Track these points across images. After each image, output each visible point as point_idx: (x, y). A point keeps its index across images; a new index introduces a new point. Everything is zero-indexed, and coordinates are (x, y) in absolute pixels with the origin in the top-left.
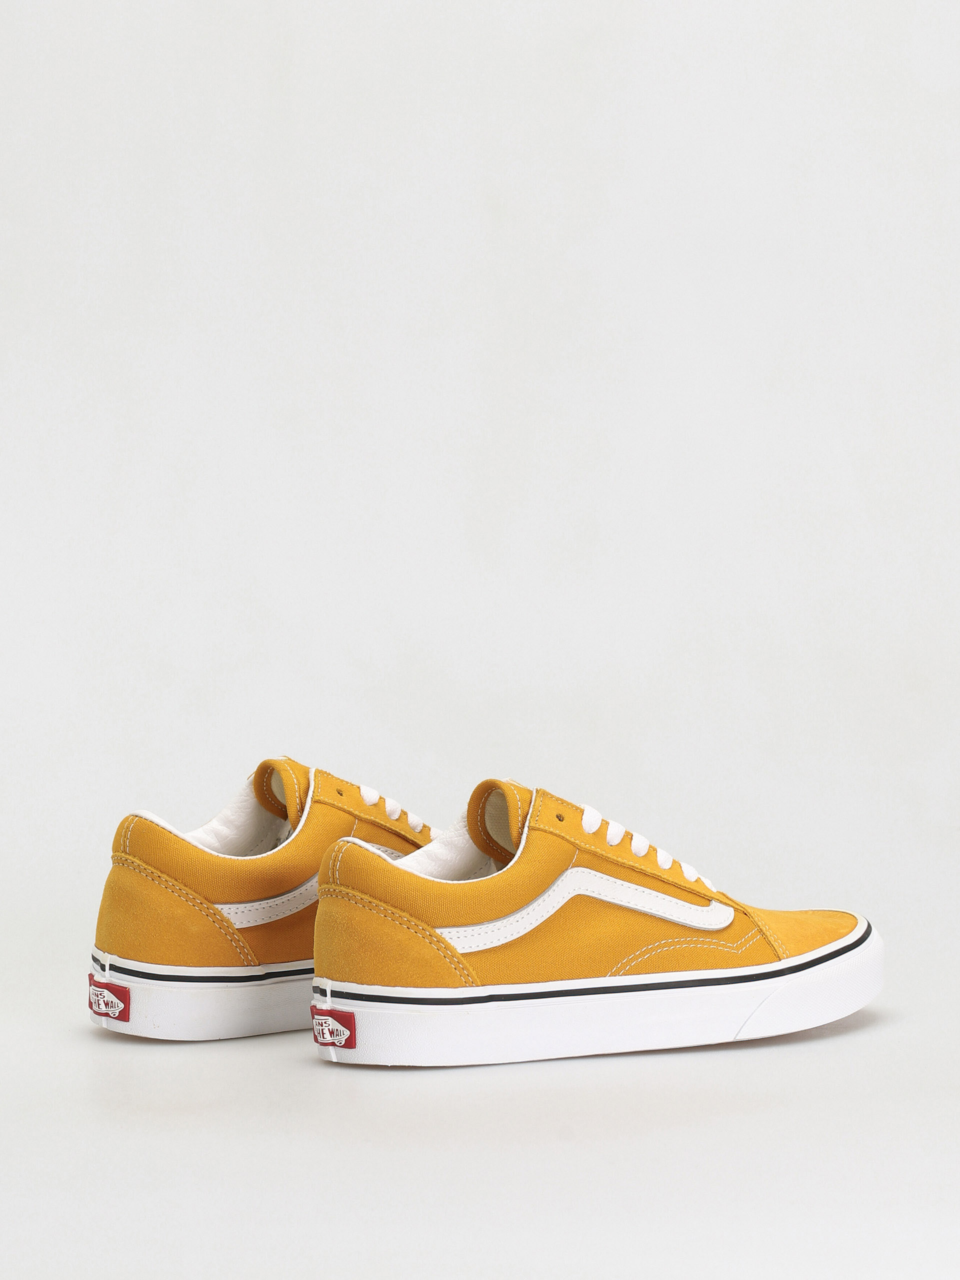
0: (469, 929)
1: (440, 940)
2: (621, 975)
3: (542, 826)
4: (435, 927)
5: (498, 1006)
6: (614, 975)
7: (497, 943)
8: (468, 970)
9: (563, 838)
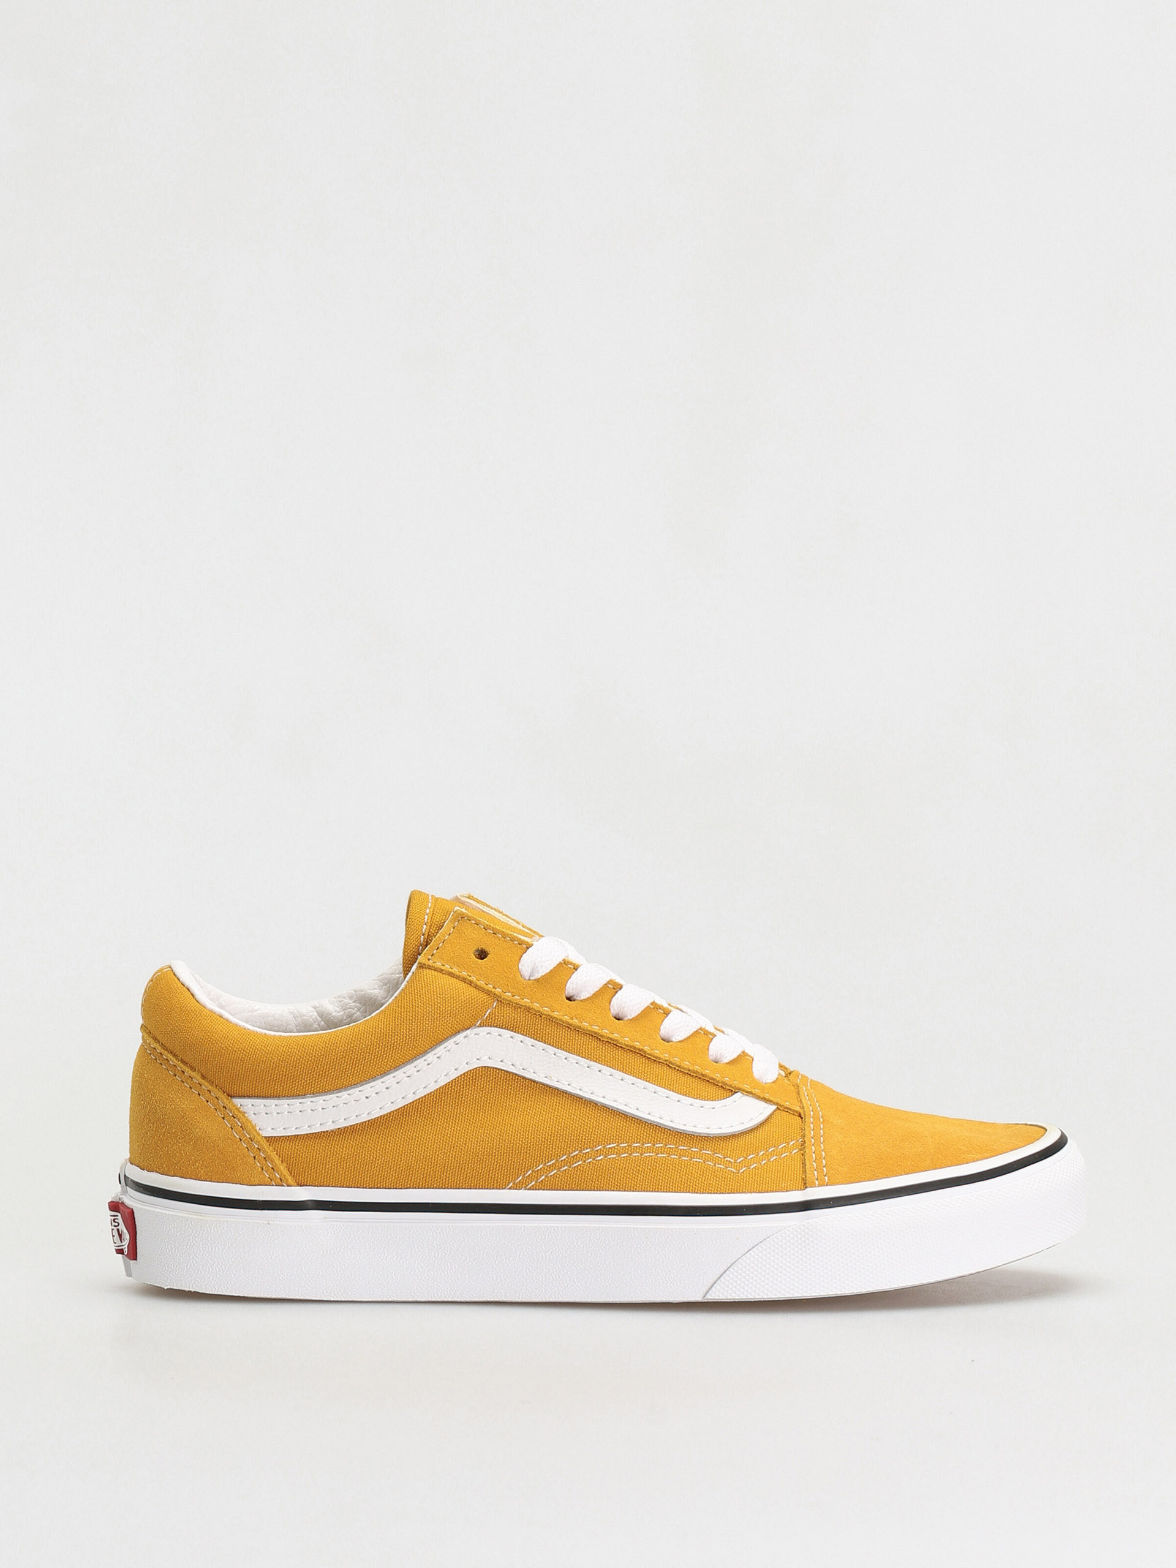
0: (284, 1103)
1: (237, 1116)
2: (530, 1189)
3: (438, 965)
4: (231, 1096)
5: (326, 1218)
6: (516, 1187)
7: (329, 1127)
8: (272, 1162)
9: (470, 983)
